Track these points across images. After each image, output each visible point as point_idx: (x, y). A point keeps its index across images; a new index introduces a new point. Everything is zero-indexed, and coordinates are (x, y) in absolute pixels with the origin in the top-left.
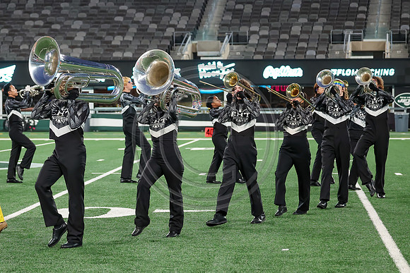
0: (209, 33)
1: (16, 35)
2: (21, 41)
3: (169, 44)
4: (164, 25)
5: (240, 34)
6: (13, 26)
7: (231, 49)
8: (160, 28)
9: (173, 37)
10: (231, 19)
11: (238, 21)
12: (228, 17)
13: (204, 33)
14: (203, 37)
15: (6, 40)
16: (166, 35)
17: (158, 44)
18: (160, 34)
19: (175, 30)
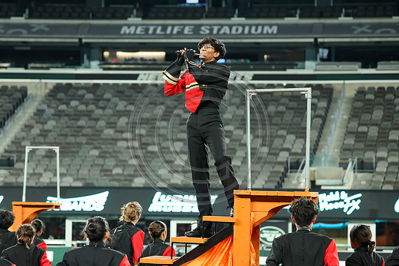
0: (329, 159)
1: (107, 158)
2: (113, 163)
3: (283, 170)
4: (277, 149)
5: (365, 161)
6: (103, 146)
7: (355, 177)
8: (272, 152)
9: (287, 162)
10: (353, 143)
11: (361, 145)
12: (351, 141)
13: (323, 159)
14: (323, 163)
15: (96, 162)
16: (279, 160)
17: (271, 170)
18: (272, 158)
19: (290, 155)
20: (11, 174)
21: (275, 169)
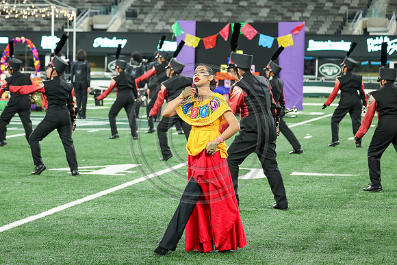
0: (379, 11)
1: (208, 11)
2: (212, 15)
3: (342, 20)
4: (339, 4)
6: (205, 2)
8: (335, 6)
9: (346, 14)
13: (373, 12)
14: (373, 15)
15: (199, 14)
16: (340, 12)
17: (333, 20)
18: (335, 11)
19: (349, 8)
20: (134, 23)
21: (336, 19)
